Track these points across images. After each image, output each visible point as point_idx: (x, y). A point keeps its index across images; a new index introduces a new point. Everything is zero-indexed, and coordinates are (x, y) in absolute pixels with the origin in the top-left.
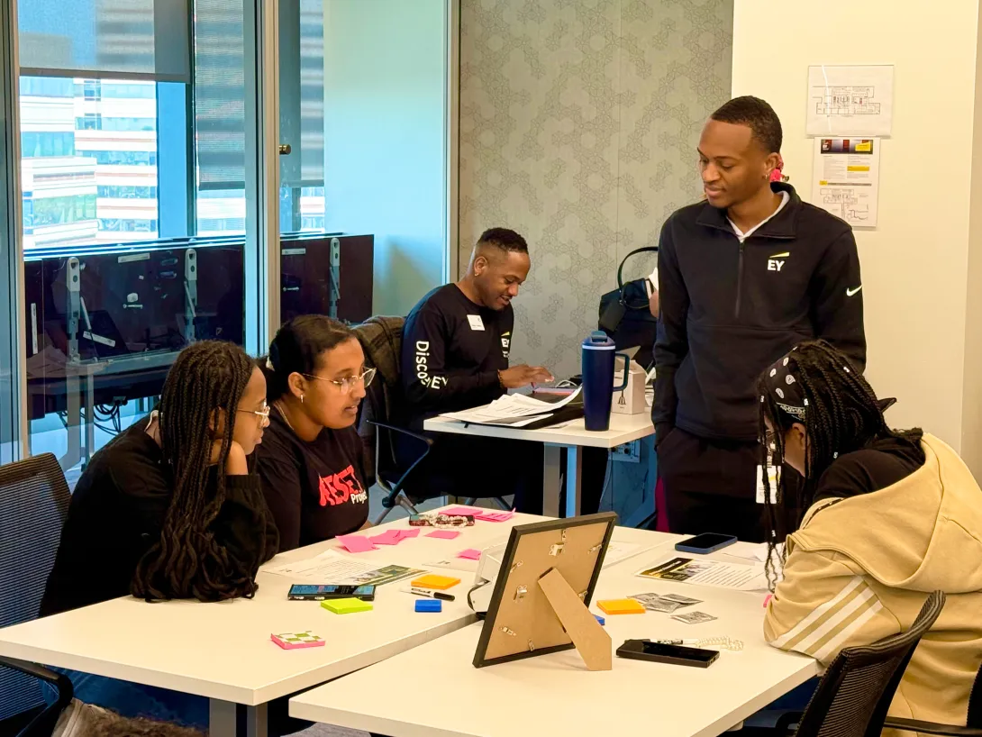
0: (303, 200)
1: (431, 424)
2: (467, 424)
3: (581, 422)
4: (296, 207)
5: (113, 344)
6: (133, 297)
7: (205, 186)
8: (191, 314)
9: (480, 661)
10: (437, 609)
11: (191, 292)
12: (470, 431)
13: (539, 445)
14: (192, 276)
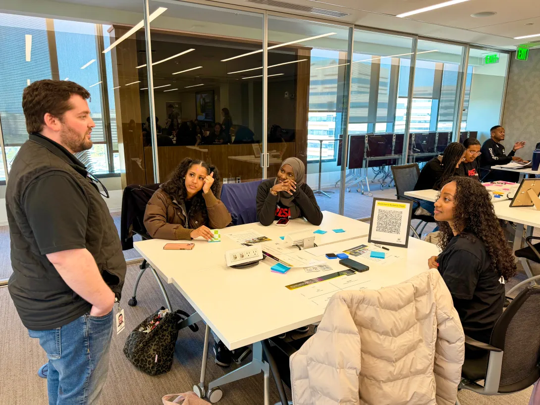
0: (462, 124)
1: (492, 167)
2: (502, 167)
3: (531, 169)
4: (460, 125)
5: (419, 151)
6: (424, 142)
7: (440, 121)
8: (436, 145)
9: (511, 206)
10: (499, 197)
11: (437, 141)
12: (503, 169)
13: (519, 173)
14: (437, 138)
